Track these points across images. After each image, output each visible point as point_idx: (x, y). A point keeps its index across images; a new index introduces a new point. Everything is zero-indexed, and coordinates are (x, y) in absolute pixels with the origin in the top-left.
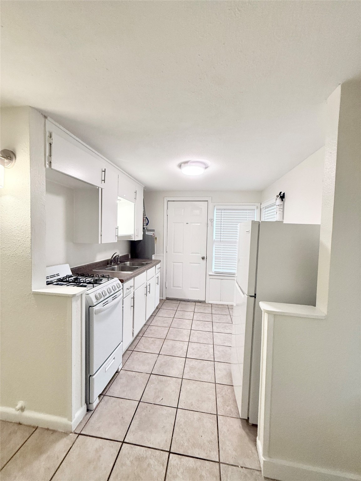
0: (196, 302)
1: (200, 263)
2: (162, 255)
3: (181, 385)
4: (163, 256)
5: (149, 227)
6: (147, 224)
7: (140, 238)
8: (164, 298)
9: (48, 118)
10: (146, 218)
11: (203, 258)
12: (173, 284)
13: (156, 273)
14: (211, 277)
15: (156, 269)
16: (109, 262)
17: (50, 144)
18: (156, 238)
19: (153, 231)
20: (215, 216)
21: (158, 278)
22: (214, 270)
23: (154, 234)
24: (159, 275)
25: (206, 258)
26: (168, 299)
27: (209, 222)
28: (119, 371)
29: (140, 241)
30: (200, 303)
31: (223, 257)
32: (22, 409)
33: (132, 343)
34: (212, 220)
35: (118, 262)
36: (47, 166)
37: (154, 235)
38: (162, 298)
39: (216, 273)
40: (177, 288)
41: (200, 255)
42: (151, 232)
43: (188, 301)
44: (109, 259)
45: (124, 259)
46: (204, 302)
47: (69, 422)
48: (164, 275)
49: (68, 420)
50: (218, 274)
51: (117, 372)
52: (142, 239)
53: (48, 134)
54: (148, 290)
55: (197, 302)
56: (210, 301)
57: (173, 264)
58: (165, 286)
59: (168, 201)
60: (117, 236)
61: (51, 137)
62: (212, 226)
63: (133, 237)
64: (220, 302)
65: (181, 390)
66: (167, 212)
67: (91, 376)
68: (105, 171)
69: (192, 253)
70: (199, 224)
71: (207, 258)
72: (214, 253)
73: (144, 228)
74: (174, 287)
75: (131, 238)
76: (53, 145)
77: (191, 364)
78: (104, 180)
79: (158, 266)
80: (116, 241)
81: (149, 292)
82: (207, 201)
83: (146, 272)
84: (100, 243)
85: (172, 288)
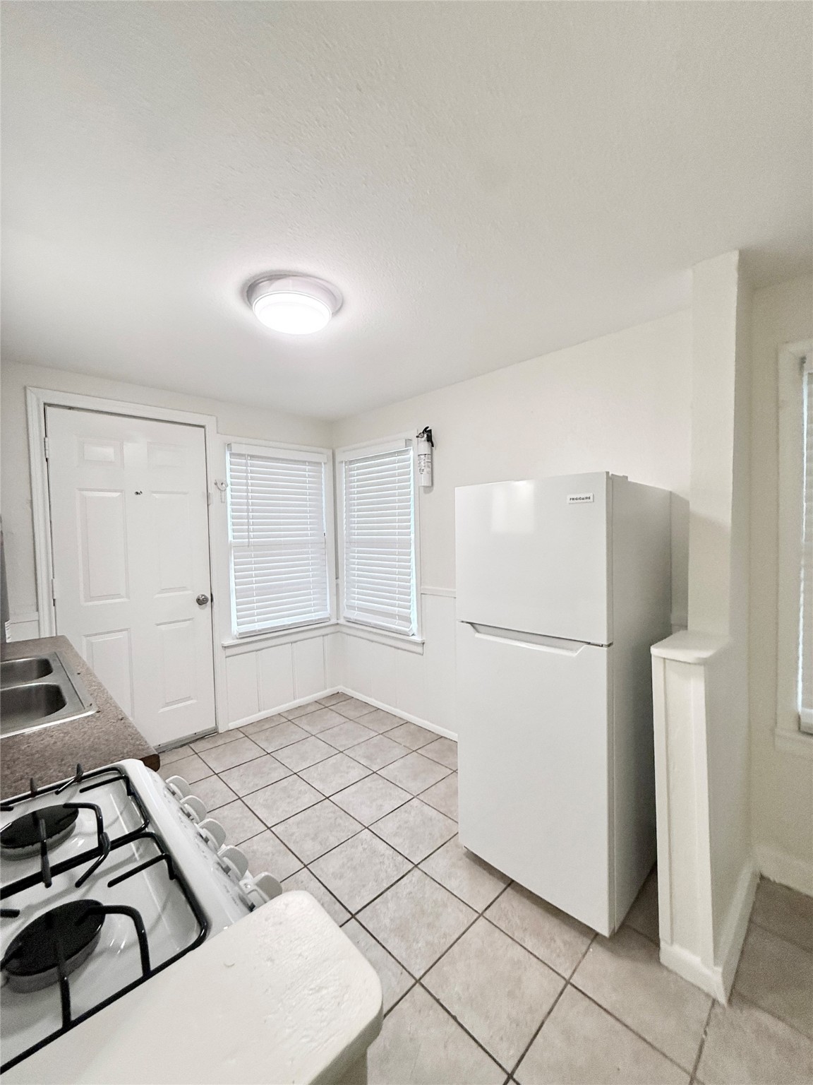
0: (186, 743)
1: (192, 619)
2: (35, 616)
3: (438, 1001)
4: (39, 621)
11: (201, 602)
14: (229, 652)
20: (228, 473)
22: (236, 629)
25: (210, 598)
27: (211, 492)
30: (203, 741)
31: (257, 588)
34: (220, 485)
39: (243, 636)
41: (189, 592)
46: (212, 734)
50: (250, 638)
55: (190, 743)
56: (230, 724)
59: (45, 404)
62: (223, 501)
64: (260, 713)
65: (454, 1018)
66: (44, 447)
71: (212, 600)
72: (234, 581)
77: (387, 921)
82: (201, 426)
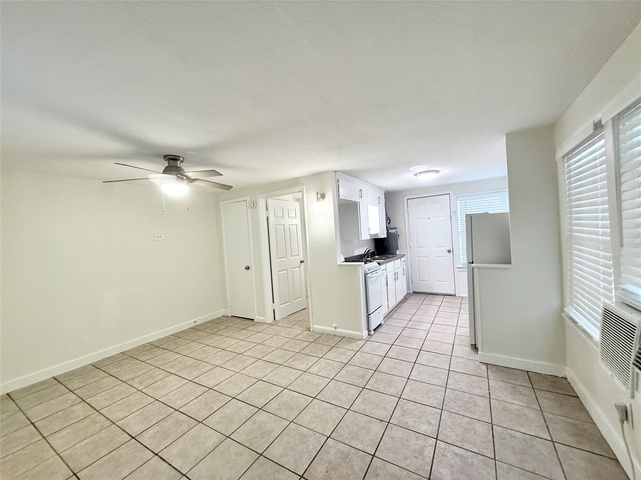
0: (444, 295)
1: (446, 257)
2: (406, 250)
4: (407, 252)
5: (392, 225)
6: (389, 223)
7: (385, 236)
8: (411, 292)
9: (337, 172)
10: (388, 218)
11: (449, 251)
12: (419, 278)
13: (402, 265)
15: (402, 262)
16: (363, 256)
17: (338, 186)
18: (399, 235)
19: (396, 228)
20: (459, 207)
21: (404, 269)
23: (396, 231)
24: (404, 267)
26: (415, 293)
27: (452, 215)
28: (382, 324)
29: (384, 239)
30: (449, 296)
32: (336, 328)
33: (388, 314)
34: (455, 213)
35: (369, 256)
36: (338, 198)
37: (396, 233)
38: (409, 292)
39: (465, 265)
40: (425, 282)
41: (445, 248)
42: (394, 230)
43: (436, 294)
44: (363, 254)
45: (373, 255)
46: (454, 295)
47: (362, 334)
48: (409, 270)
49: (361, 333)
51: (380, 325)
52: (386, 237)
53: (337, 181)
54: (397, 277)
55: (446, 295)
56: (460, 295)
57: (418, 260)
58: (411, 280)
59: (408, 199)
60: (370, 234)
61: (338, 182)
62: (456, 218)
63: (380, 235)
66: (408, 210)
67: (369, 315)
68: (361, 191)
69: (437, 247)
70: (442, 218)
71: (453, 251)
72: (461, 245)
73: (387, 227)
74: (420, 280)
75: (378, 236)
76: (339, 186)
78: (361, 197)
79: (403, 259)
80: (369, 239)
81: (398, 278)
82: (449, 194)
83: (393, 262)
84: (360, 240)
85: (418, 282)
